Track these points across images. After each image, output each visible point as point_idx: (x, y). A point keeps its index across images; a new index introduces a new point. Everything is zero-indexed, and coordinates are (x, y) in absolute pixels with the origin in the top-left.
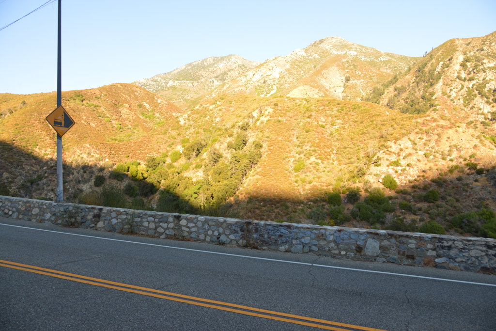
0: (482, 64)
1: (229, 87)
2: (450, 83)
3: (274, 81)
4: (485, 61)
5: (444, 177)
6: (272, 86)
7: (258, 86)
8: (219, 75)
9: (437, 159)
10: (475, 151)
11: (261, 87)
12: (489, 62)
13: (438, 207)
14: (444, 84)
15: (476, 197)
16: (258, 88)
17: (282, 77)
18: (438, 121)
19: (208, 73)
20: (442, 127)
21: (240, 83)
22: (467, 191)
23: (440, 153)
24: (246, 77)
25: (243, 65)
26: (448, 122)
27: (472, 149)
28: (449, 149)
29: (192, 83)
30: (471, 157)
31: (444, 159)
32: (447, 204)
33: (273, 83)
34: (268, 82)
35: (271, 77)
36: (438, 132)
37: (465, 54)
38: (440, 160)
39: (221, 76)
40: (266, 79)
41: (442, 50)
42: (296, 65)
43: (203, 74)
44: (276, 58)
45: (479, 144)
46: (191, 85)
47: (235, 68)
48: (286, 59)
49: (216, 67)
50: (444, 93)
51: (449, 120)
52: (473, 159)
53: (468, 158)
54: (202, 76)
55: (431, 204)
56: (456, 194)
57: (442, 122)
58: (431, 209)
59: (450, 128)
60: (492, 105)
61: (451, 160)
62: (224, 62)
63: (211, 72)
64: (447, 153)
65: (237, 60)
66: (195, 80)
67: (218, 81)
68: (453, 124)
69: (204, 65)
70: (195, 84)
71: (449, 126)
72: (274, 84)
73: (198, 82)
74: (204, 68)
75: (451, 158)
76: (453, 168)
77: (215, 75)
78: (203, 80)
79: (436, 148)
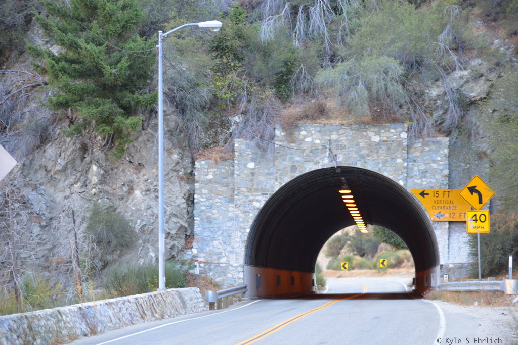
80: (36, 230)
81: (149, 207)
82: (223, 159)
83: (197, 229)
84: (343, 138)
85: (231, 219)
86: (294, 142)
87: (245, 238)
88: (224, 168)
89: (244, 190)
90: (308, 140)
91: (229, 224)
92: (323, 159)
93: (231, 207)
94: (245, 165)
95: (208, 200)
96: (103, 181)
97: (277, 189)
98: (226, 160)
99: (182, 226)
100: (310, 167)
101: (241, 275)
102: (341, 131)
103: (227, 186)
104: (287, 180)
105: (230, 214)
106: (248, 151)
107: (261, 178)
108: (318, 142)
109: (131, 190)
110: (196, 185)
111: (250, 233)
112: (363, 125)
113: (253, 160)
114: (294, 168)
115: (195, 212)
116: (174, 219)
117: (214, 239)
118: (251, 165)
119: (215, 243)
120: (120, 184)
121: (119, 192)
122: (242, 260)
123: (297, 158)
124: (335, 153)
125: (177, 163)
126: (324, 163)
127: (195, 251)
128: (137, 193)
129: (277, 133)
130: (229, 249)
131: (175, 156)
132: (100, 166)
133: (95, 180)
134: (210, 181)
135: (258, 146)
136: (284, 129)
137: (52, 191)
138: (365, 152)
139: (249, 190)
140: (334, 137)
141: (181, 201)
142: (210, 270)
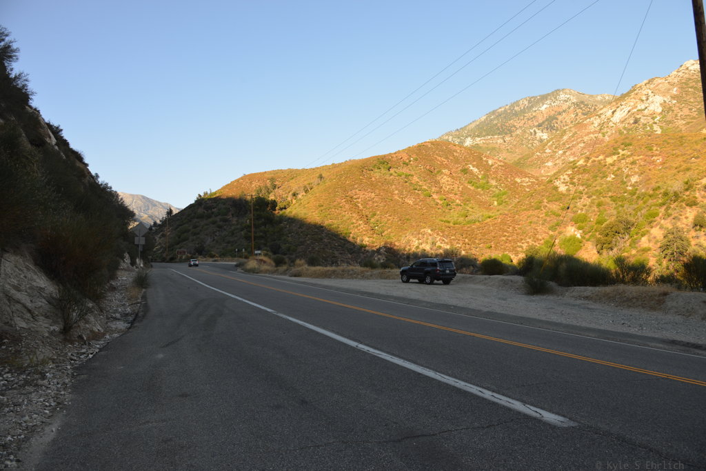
1: (573, 136)
3: (653, 118)
6: (651, 127)
7: (625, 128)
8: (543, 122)
11: (631, 129)
16: (625, 132)
17: (667, 109)
19: (523, 122)
21: (592, 128)
24: (600, 117)
25: (582, 102)
29: (503, 138)
33: (651, 122)
34: (642, 120)
35: (646, 112)
39: (546, 123)
40: (638, 117)
42: (691, 88)
43: (516, 124)
44: (650, 81)
46: (502, 141)
47: (569, 108)
48: (670, 79)
49: (535, 111)
54: (515, 127)
62: (548, 102)
63: (528, 119)
65: (568, 96)
66: (506, 134)
67: (542, 131)
69: (515, 111)
70: (507, 139)
72: (656, 123)
73: (511, 136)
74: (516, 114)
77: (536, 124)
78: (519, 132)
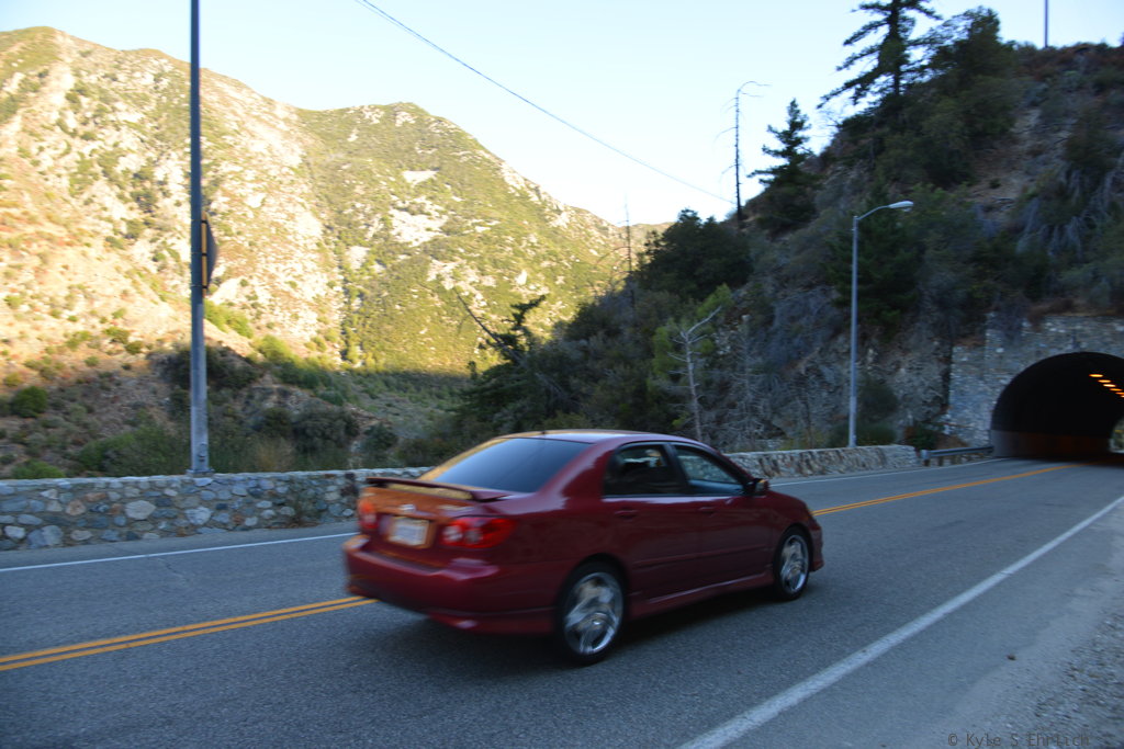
0: (114, 109)
2: (39, 131)
4: (119, 105)
5: (57, 357)
9: (38, 313)
10: (123, 304)
12: (127, 110)
13: (46, 426)
14: (24, 130)
15: (128, 402)
18: (40, 224)
20: (50, 239)
22: (108, 390)
23: (47, 299)
26: (62, 229)
27: (118, 299)
28: (67, 293)
30: (116, 315)
31: (55, 315)
32: (67, 420)
36: (40, 251)
37: (77, 74)
38: (45, 316)
41: (22, 44)
45: (132, 291)
50: (23, 153)
51: (65, 226)
52: (119, 321)
53: (110, 318)
55: (29, 421)
56: (85, 395)
57: (49, 228)
58: (31, 433)
59: (69, 244)
60: (130, 204)
61: (73, 320)
64: (63, 302)
68: (75, 236)
71: (67, 240)
75: (72, 313)
76: (78, 337)
79: (37, 289)
80: (825, 394)
81: (910, 381)
82: (976, 346)
83: (951, 400)
84: (1087, 328)
85: (980, 393)
86: (1039, 331)
87: (992, 409)
88: (977, 353)
89: (992, 369)
90: (1053, 330)
91: (979, 396)
92: (1066, 345)
93: (981, 383)
94: (994, 350)
95: (963, 376)
96: (877, 360)
97: (1022, 368)
98: (979, 346)
99: (937, 397)
100: (1054, 352)
101: (986, 438)
102: (1086, 323)
103: (978, 366)
104: (1032, 362)
105: (980, 389)
106: (998, 339)
107: (1009, 361)
108: (1062, 331)
109: (898, 368)
110: (953, 366)
111: (997, 405)
112: (1107, 317)
113: (1002, 346)
114: (1038, 353)
115: (951, 386)
116: (931, 391)
117: (966, 408)
118: (1000, 350)
119: (966, 411)
120: (889, 363)
121: (888, 369)
122: (988, 427)
123: (1042, 345)
124: (1079, 340)
125: (938, 349)
126: (1068, 348)
127: (948, 416)
128: (903, 370)
129: (1025, 324)
130: (978, 416)
131: (936, 343)
132: (875, 350)
133: (870, 359)
134: (964, 363)
135: (1007, 335)
136: (1030, 321)
137: (839, 367)
138: (1109, 340)
139: (997, 370)
140: (1078, 327)
141: (937, 377)
142: (960, 432)
